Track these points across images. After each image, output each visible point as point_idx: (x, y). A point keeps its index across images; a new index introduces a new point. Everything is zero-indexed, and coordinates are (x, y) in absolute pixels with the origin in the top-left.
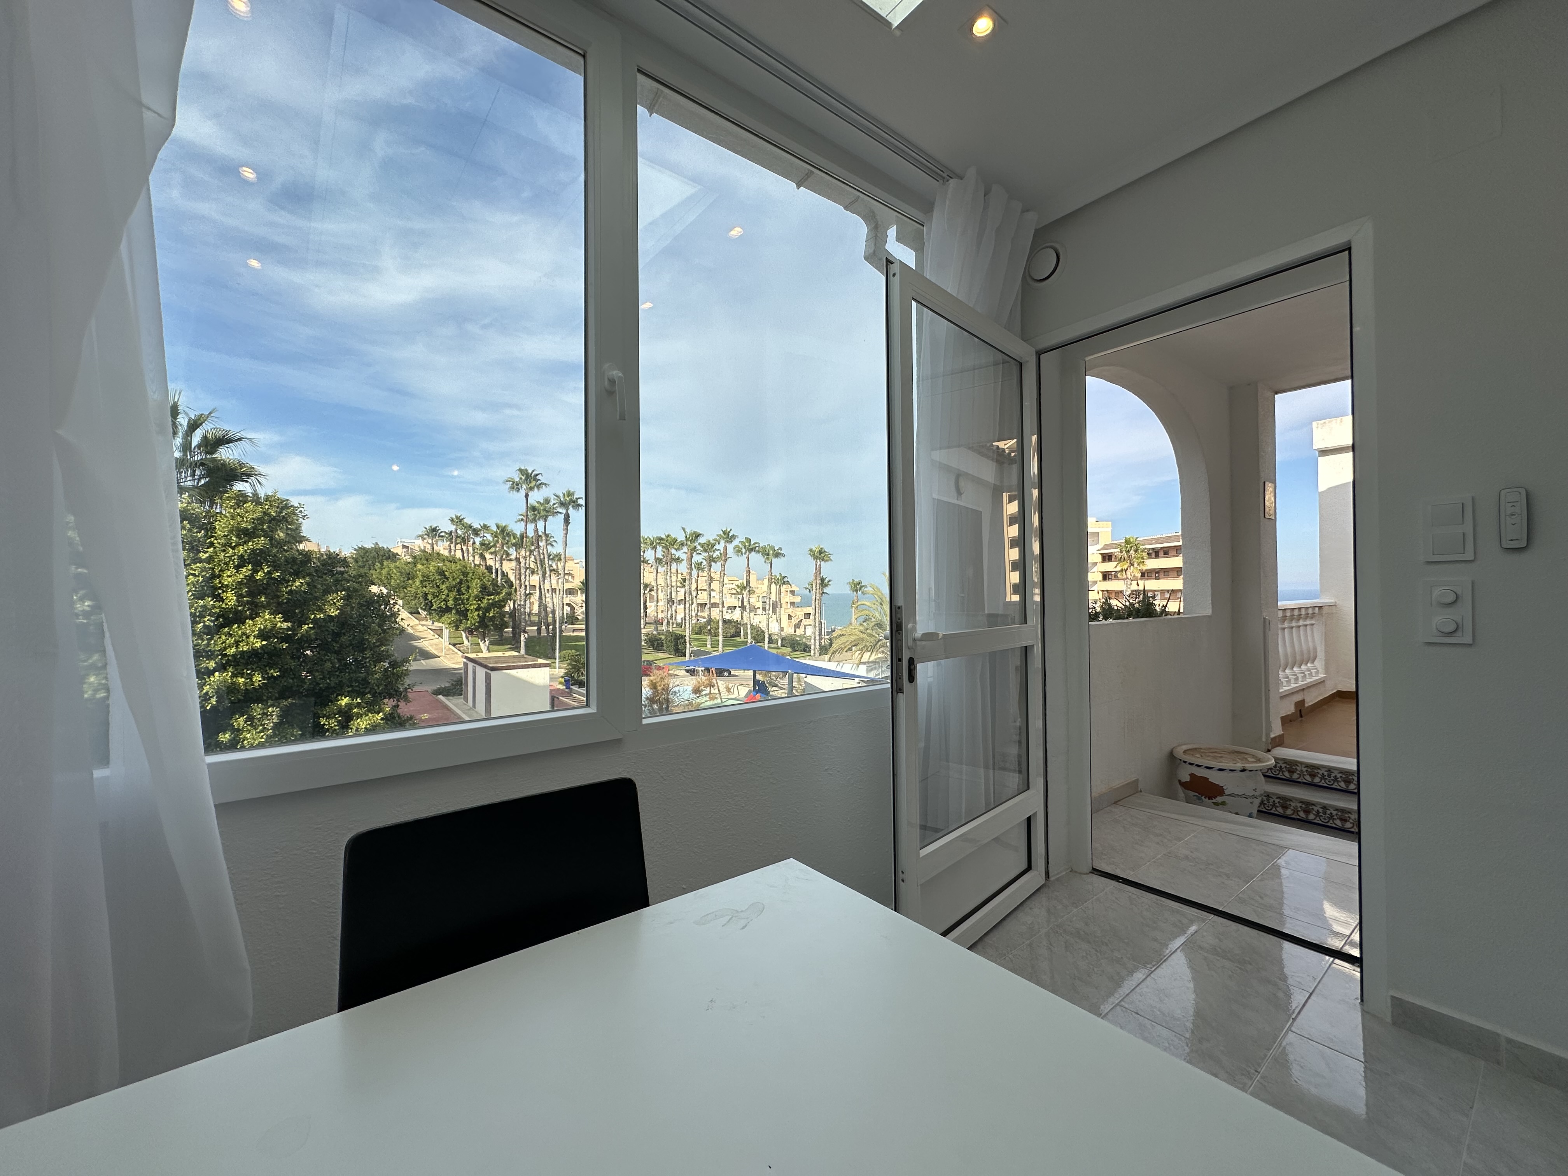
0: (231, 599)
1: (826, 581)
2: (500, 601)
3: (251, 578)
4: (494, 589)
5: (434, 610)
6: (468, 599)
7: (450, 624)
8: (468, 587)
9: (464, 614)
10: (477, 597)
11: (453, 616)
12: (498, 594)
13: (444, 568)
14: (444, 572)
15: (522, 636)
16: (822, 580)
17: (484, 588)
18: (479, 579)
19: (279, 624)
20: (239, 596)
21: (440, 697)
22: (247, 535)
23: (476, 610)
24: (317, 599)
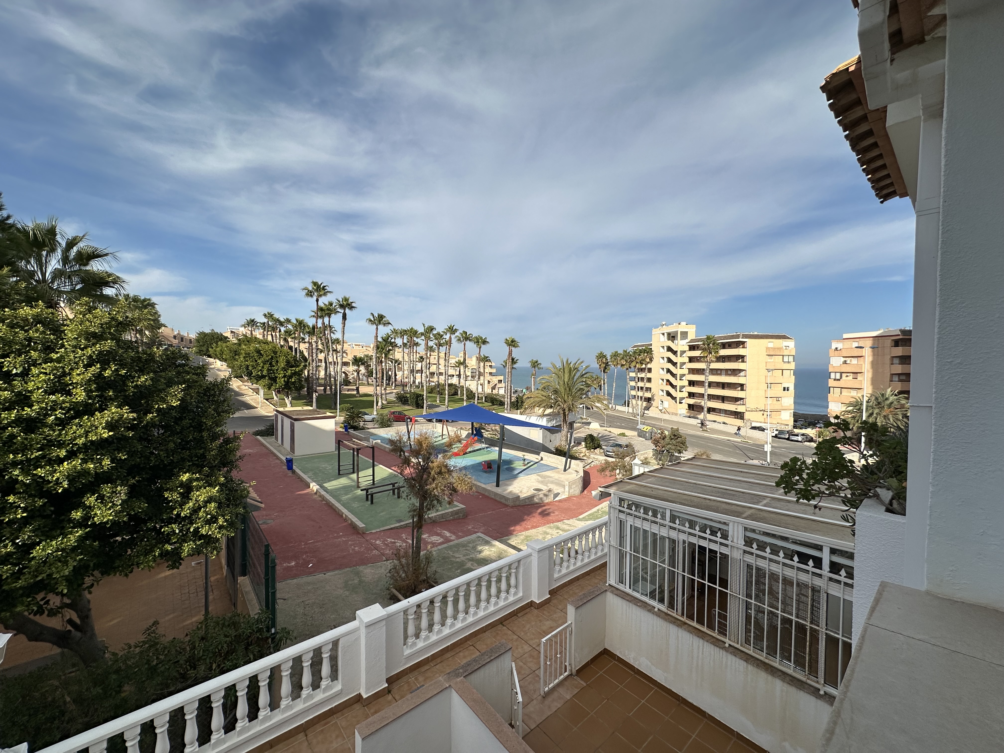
0: (80, 395)
1: (515, 360)
2: (299, 371)
3: (99, 376)
4: (295, 363)
5: (254, 376)
6: (277, 370)
7: (264, 386)
8: (277, 362)
9: (274, 380)
10: (283, 368)
11: (266, 381)
12: (298, 366)
13: (260, 349)
14: (260, 351)
15: (314, 395)
16: (513, 359)
17: (288, 362)
18: (284, 356)
19: (126, 415)
20: (88, 392)
21: (258, 437)
22: (96, 337)
23: (283, 377)
24: (160, 391)
